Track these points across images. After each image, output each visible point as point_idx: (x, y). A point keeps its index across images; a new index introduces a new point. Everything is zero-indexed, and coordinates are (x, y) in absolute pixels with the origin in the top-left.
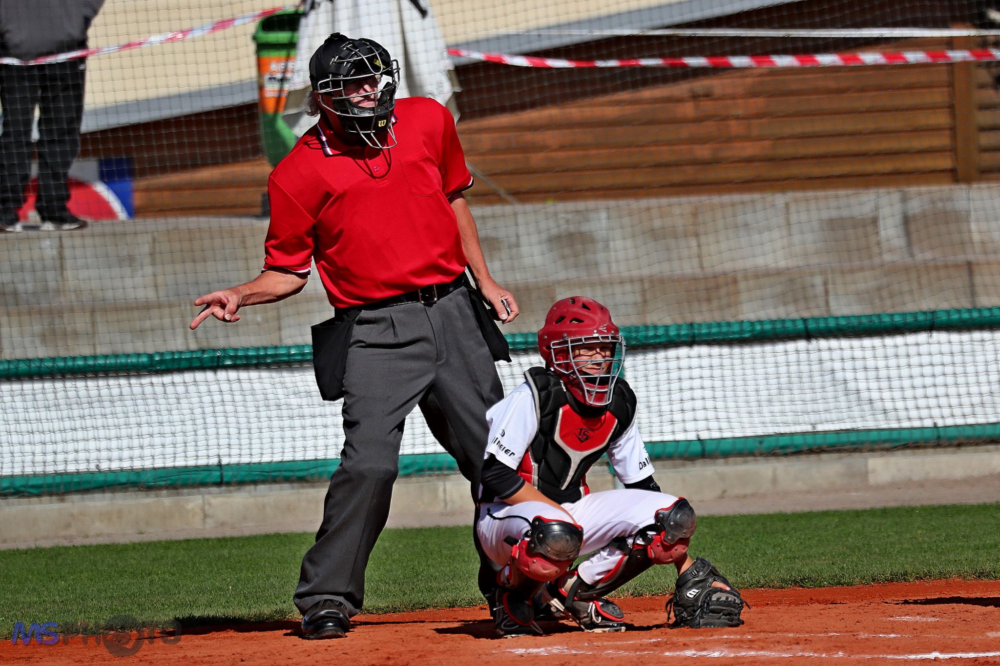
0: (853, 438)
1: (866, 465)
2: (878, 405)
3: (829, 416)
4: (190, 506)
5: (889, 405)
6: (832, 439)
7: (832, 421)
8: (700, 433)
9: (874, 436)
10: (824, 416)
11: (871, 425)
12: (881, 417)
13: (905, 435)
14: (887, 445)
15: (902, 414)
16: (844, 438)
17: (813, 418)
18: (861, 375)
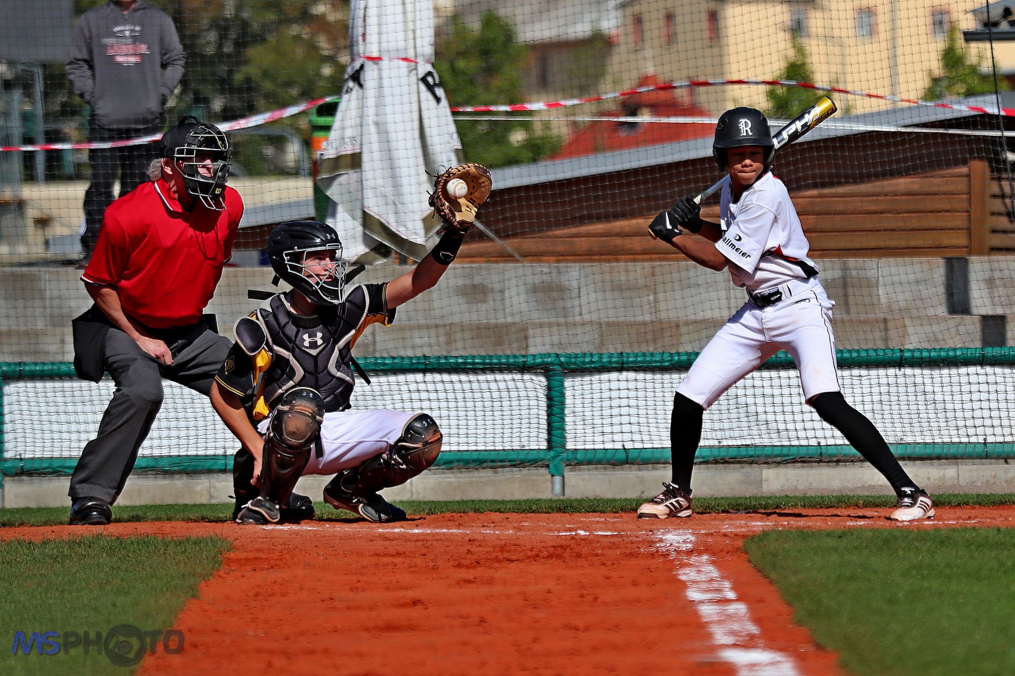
0: (751, 452)
1: (761, 475)
2: (773, 426)
3: (732, 433)
4: (199, 488)
5: (782, 426)
6: (733, 453)
7: (735, 438)
8: (625, 443)
9: (768, 451)
10: (728, 434)
11: (767, 442)
12: (774, 436)
13: (794, 451)
14: (779, 459)
15: (792, 434)
16: (743, 452)
17: (719, 435)
18: (759, 400)
